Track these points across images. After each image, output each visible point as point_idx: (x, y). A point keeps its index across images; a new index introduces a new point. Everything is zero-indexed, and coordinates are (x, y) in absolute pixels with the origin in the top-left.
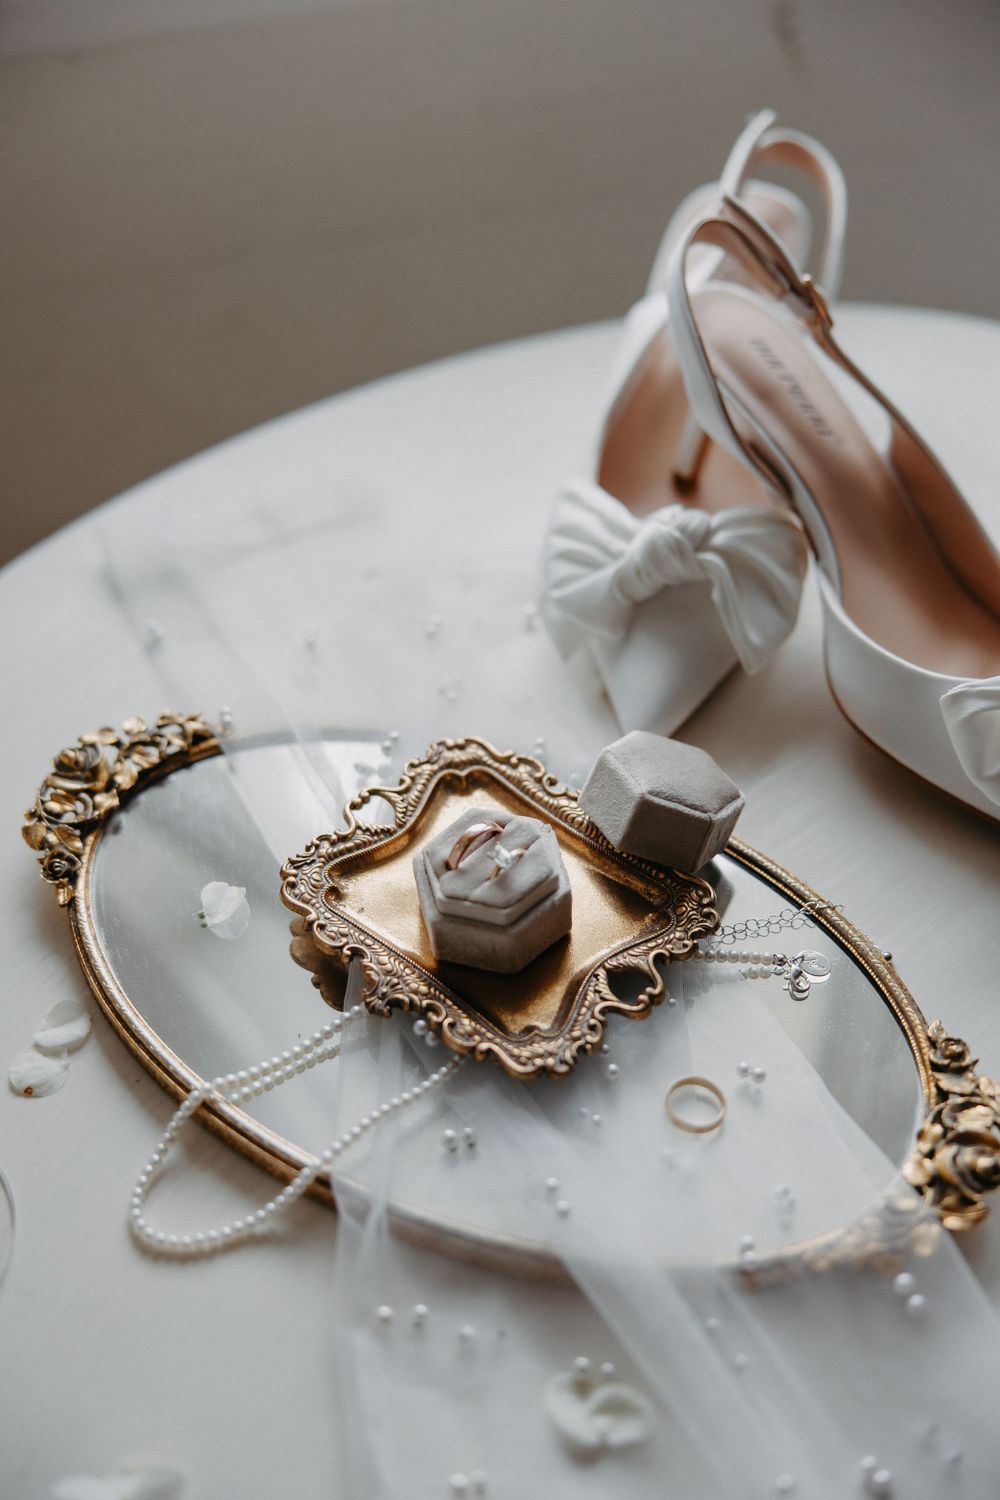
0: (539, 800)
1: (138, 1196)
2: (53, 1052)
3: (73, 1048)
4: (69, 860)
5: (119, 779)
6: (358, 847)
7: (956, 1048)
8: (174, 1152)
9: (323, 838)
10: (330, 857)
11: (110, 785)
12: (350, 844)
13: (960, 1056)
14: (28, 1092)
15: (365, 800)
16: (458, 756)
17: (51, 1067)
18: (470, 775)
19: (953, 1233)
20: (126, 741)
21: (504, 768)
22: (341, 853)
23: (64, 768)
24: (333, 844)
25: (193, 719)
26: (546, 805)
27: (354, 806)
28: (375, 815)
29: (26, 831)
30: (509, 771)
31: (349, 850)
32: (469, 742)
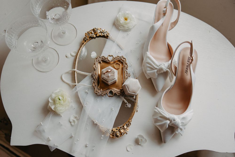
0: (124, 70)
1: (64, 73)
2: (71, 55)
3: (73, 56)
4: (86, 39)
5: (97, 35)
6: (106, 60)
7: (129, 124)
8: (71, 72)
9: (104, 56)
10: (103, 59)
11: (96, 35)
12: (105, 59)
13: (129, 125)
14: (66, 57)
15: (111, 56)
16: (123, 59)
17: (70, 56)
18: (122, 62)
19: (110, 136)
20: (102, 31)
21: (125, 64)
22: (104, 59)
23: (93, 30)
24: (104, 58)
25: (109, 34)
26: (124, 71)
27: (109, 56)
28: (110, 59)
29: (86, 33)
30: (125, 65)
31: (105, 60)
32: (125, 58)
